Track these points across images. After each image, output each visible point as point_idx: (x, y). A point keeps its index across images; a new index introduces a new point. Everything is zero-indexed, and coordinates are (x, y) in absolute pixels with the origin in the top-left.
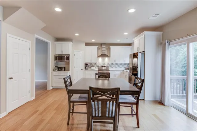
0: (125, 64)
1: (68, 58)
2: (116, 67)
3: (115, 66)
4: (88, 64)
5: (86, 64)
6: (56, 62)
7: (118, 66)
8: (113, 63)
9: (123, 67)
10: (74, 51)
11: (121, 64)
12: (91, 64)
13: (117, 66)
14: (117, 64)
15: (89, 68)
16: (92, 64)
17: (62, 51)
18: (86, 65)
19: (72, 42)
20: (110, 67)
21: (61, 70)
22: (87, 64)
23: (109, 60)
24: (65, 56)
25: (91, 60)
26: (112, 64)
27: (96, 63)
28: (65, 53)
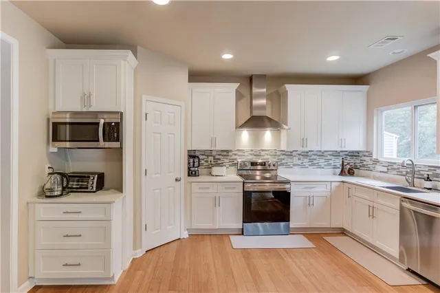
0: (336, 154)
1: (114, 131)
2: (302, 166)
3: (299, 162)
4: (197, 154)
5: (192, 156)
6: (55, 150)
7: (311, 160)
8: (292, 150)
9: (329, 165)
10: (144, 98)
11: (321, 154)
12: (208, 153)
13: (306, 161)
14: (305, 155)
15: (202, 170)
16: (214, 153)
17: (86, 98)
18: (191, 160)
19: (135, 54)
20: (282, 164)
21: (83, 189)
22: (194, 157)
23: (277, 139)
24: (102, 121)
25: (213, 141)
26: (290, 154)
27: (228, 151)
28: (100, 104)
